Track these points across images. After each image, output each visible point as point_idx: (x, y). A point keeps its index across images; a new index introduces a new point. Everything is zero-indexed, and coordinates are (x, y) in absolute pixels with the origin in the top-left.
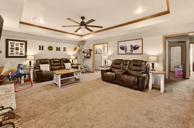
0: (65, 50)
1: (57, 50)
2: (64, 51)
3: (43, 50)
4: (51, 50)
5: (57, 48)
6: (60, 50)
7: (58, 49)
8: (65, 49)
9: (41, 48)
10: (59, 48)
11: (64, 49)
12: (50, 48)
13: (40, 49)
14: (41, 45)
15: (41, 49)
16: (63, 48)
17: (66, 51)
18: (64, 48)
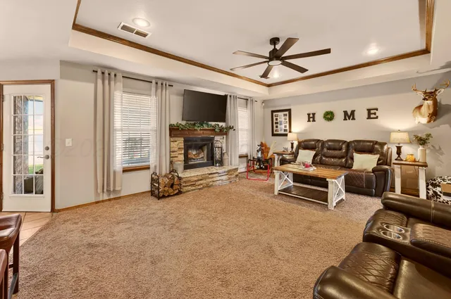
0: (372, 116)
1: (345, 119)
2: (369, 118)
3: (314, 121)
4: (331, 119)
5: (346, 113)
6: (353, 119)
7: (349, 116)
8: (372, 112)
9: (311, 117)
10: (353, 112)
11: (369, 114)
12: (329, 116)
13: (309, 121)
14: (312, 112)
15: (311, 119)
16: (366, 112)
17: (377, 118)
18: (369, 110)
